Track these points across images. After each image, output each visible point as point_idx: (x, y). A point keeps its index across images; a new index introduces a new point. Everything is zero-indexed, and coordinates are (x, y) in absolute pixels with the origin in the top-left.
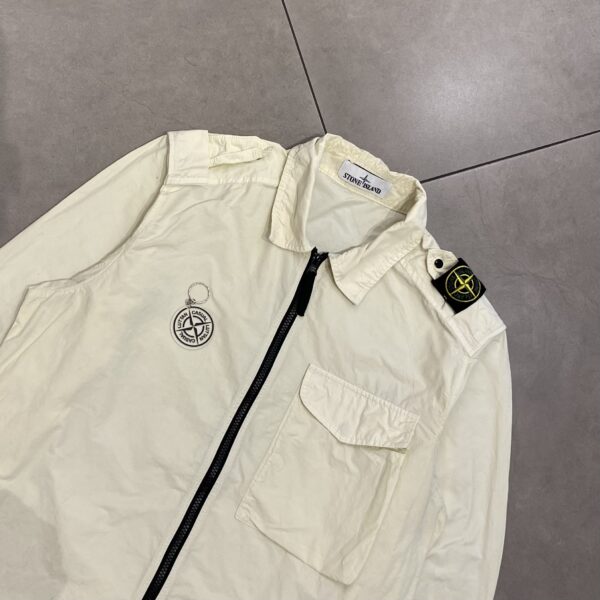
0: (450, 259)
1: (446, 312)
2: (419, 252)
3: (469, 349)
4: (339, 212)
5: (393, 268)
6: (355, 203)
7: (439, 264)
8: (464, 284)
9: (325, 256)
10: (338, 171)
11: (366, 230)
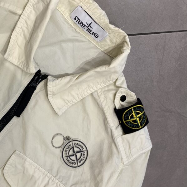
0: (132, 97)
1: (118, 132)
2: (112, 87)
3: (125, 159)
4: (64, 45)
5: (92, 94)
6: (77, 41)
7: (123, 98)
8: (136, 118)
9: (45, 77)
10: (71, 12)
11: (80, 63)
